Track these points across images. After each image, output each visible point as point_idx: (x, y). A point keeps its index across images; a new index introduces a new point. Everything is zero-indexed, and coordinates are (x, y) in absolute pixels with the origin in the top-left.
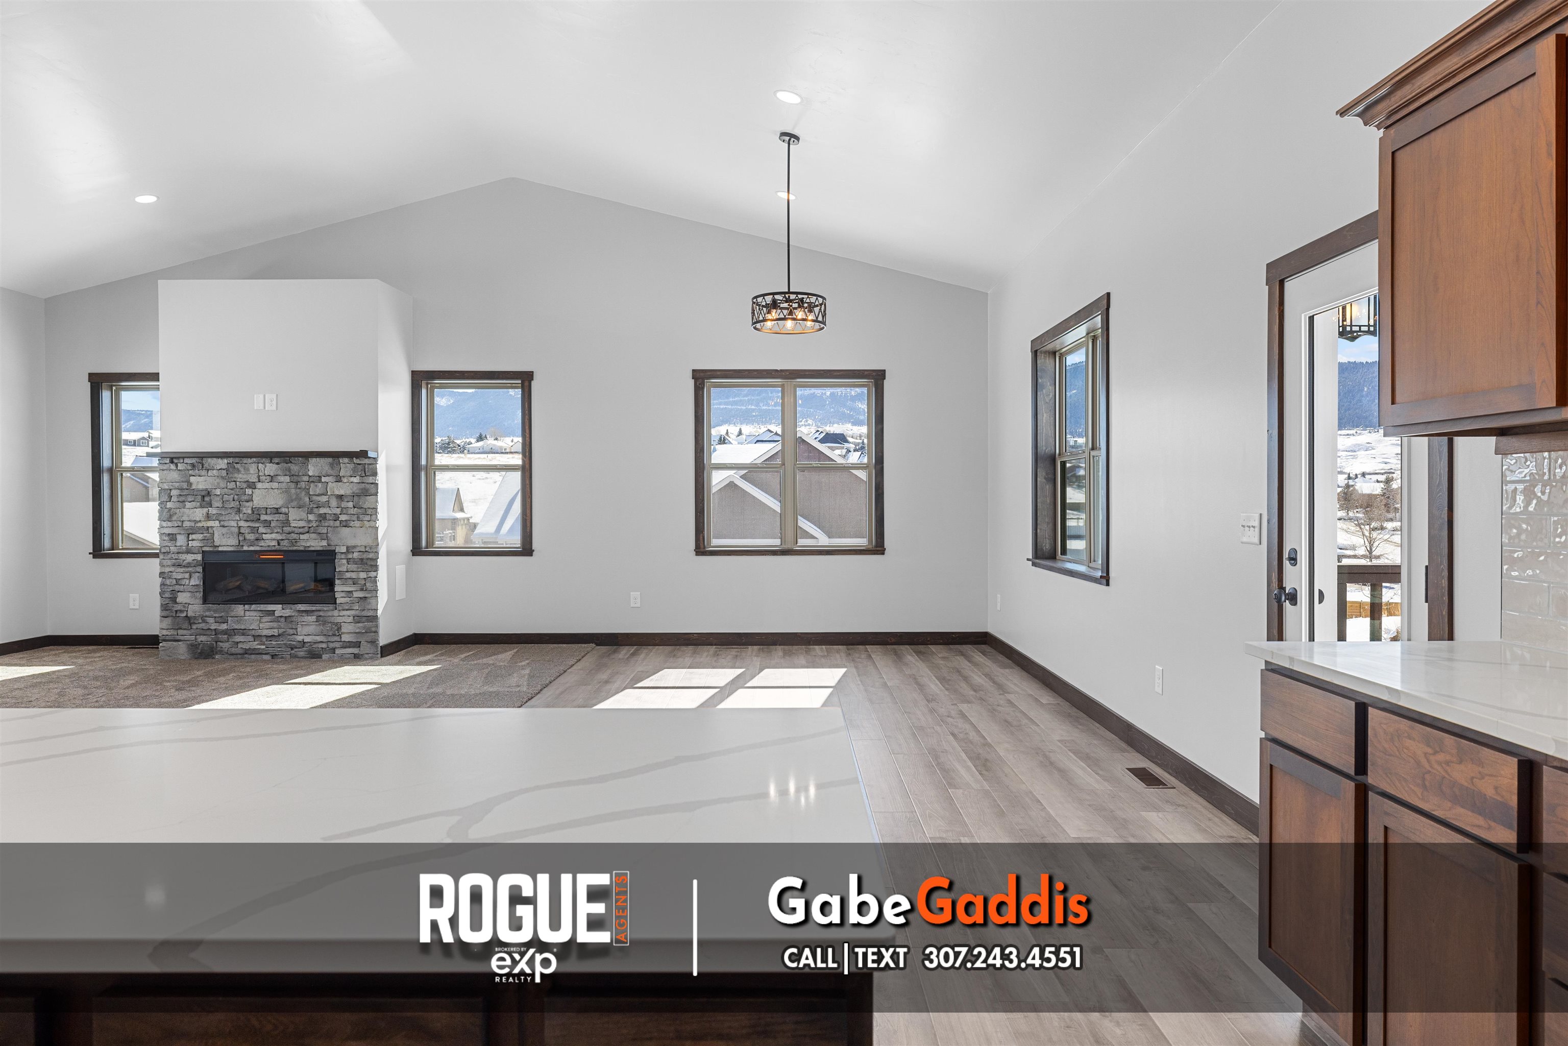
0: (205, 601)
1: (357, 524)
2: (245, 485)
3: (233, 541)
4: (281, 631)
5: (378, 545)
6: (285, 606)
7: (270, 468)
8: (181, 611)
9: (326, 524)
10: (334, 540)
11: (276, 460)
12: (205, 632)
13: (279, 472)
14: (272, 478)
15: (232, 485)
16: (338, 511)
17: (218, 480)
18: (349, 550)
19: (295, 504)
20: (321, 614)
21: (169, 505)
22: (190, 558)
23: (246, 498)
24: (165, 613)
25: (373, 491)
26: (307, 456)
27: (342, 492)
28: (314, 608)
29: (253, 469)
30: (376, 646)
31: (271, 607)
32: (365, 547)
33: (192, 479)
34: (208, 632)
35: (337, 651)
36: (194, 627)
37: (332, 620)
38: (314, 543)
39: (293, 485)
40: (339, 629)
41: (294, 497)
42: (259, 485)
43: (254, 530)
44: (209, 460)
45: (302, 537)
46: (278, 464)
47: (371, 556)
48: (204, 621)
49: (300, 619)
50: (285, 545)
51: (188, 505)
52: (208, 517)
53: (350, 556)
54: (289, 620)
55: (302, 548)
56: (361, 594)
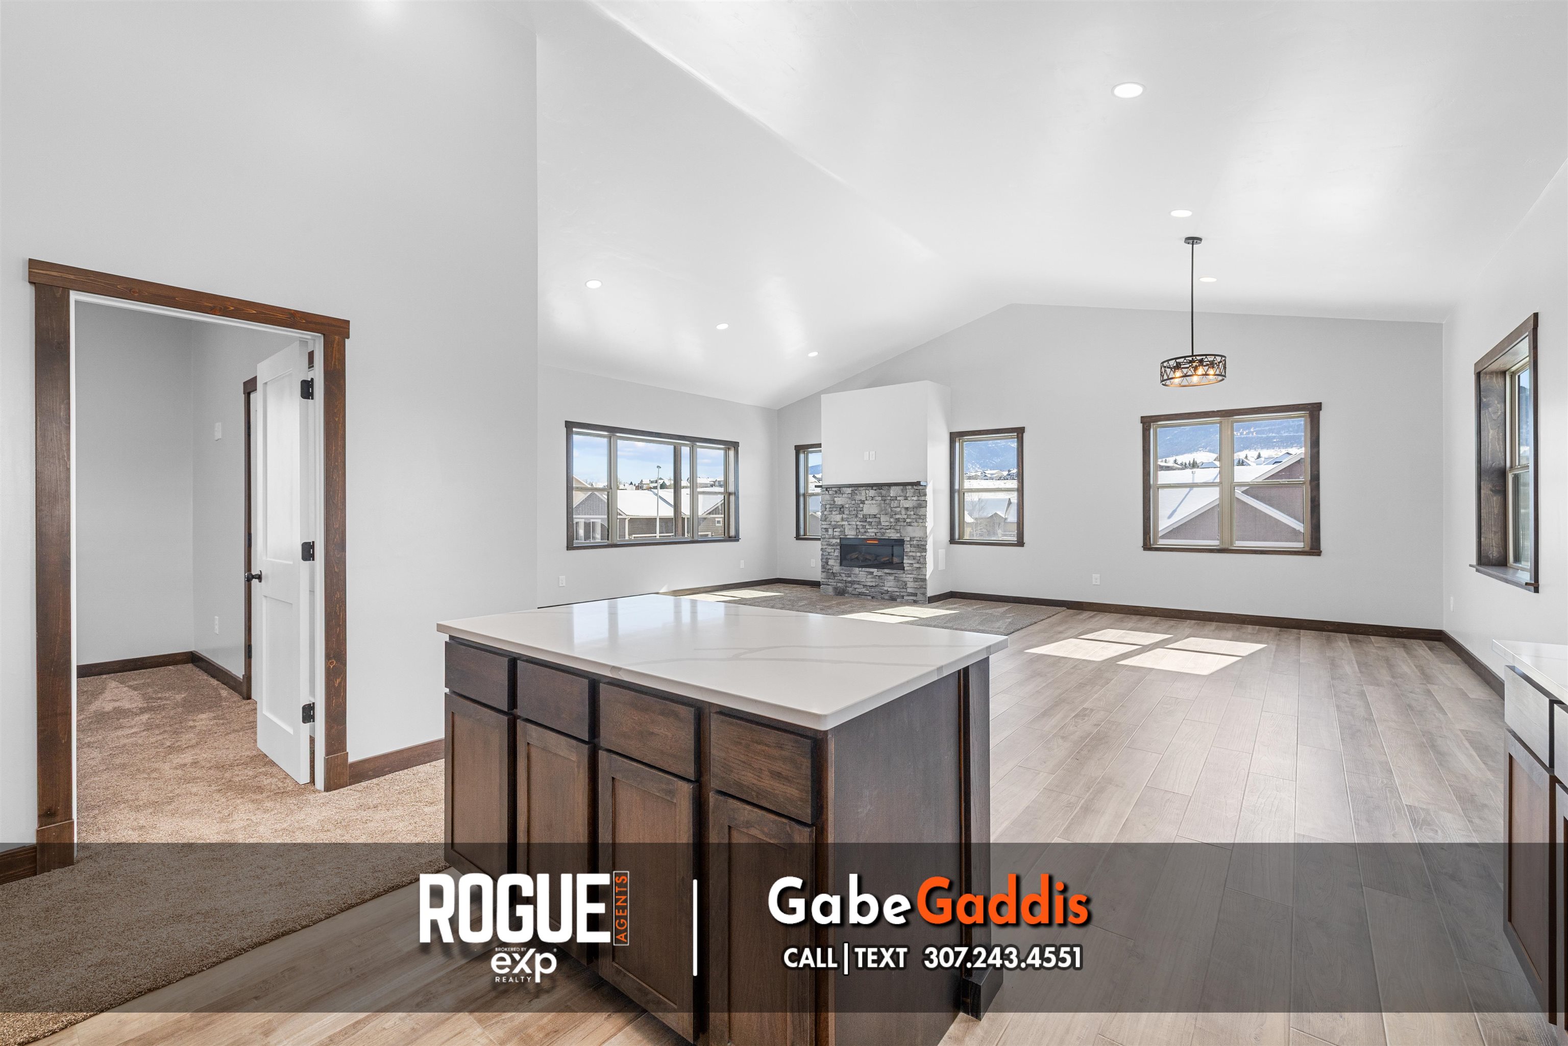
0: (841, 565)
1: (916, 524)
2: (859, 502)
3: (854, 533)
4: (877, 583)
5: (927, 537)
6: (879, 570)
7: (872, 493)
8: (830, 569)
9: (900, 524)
10: (904, 534)
11: (874, 488)
12: (841, 581)
13: (876, 495)
14: (873, 498)
15: (853, 502)
16: (905, 517)
17: (847, 500)
18: (912, 539)
19: (883, 512)
20: (897, 575)
21: (825, 513)
22: (834, 541)
23: (859, 509)
24: (824, 570)
25: (924, 505)
26: (890, 485)
27: (907, 506)
28: (893, 572)
29: (863, 493)
30: (926, 596)
31: (872, 570)
32: (920, 538)
33: (836, 499)
34: (842, 582)
35: (905, 598)
36: (836, 578)
37: (902, 579)
38: (893, 535)
39: (883, 502)
40: (906, 585)
41: (883, 508)
42: (866, 502)
43: (864, 527)
44: (843, 488)
45: (887, 531)
46: (875, 490)
47: (923, 543)
48: (840, 575)
49: (886, 577)
50: (879, 536)
51: (834, 513)
52: (843, 519)
53: (912, 543)
54: (881, 577)
55: (887, 538)
56: (917, 565)
